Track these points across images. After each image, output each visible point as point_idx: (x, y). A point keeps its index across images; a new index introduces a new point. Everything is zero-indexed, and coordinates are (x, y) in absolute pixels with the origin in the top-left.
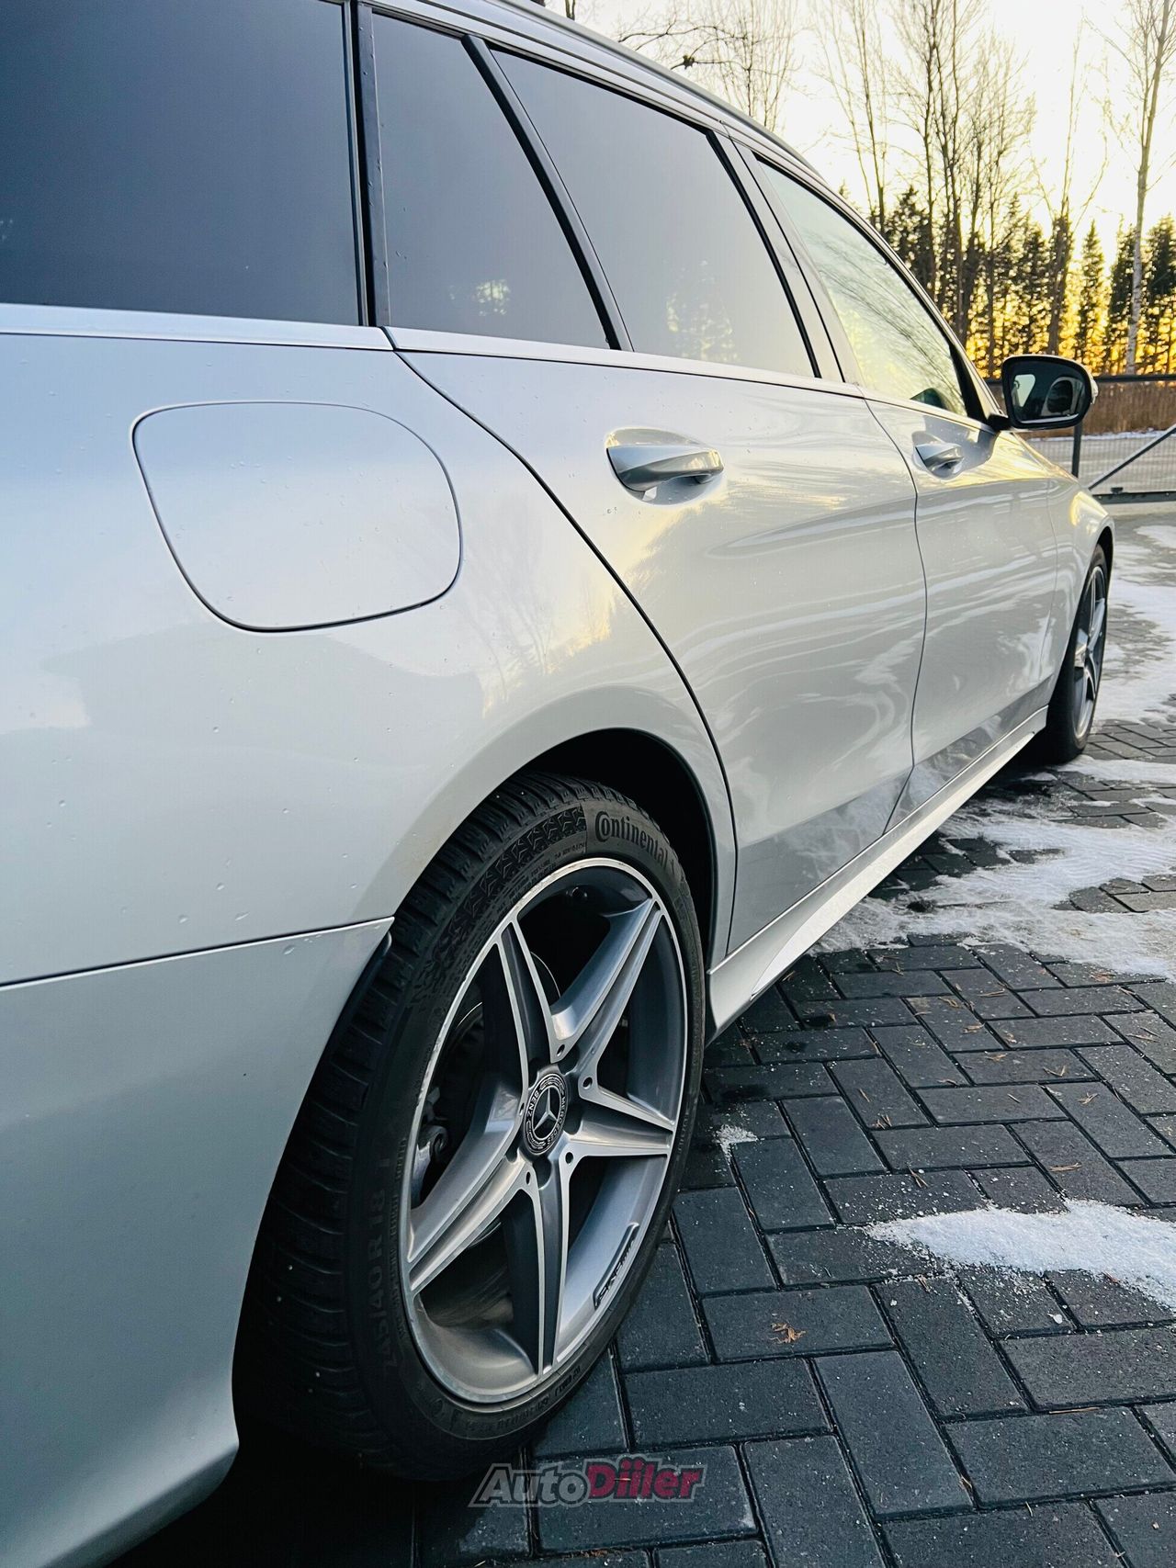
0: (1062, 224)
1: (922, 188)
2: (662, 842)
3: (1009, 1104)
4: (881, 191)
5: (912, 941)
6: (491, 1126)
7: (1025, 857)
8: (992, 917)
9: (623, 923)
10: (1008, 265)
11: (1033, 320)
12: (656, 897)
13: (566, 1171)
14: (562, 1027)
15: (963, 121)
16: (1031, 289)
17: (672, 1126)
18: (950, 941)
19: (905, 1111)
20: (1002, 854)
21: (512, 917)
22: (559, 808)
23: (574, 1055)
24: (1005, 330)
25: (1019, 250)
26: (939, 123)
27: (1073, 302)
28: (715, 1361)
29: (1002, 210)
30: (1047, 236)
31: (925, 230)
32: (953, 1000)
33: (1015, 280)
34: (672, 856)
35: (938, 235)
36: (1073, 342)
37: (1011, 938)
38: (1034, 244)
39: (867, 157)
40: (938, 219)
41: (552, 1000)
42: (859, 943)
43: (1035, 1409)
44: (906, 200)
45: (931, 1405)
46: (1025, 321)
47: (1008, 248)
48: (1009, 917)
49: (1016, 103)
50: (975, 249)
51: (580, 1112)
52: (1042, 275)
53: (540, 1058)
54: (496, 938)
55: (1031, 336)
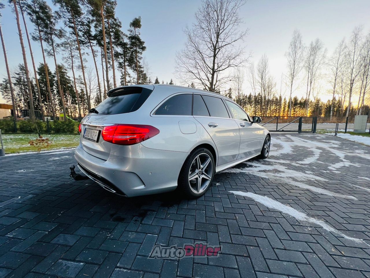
0: (280, 97)
1: (261, 93)
2: (211, 154)
3: (245, 185)
4: (255, 93)
5: (240, 172)
6: (196, 171)
7: (256, 167)
8: (250, 171)
9: (208, 159)
10: (273, 102)
11: (277, 108)
12: (210, 158)
13: (201, 178)
14: (202, 166)
15: (266, 85)
16: (276, 105)
17: (211, 178)
18: (245, 173)
19: (235, 184)
20: (253, 166)
21: (198, 156)
22: (202, 149)
23: (202, 169)
24: (273, 110)
25: (275, 100)
26: (263, 86)
27: (283, 106)
28: (213, 197)
29: (272, 95)
30: (279, 98)
31: (261, 97)
32: (243, 177)
33: (274, 104)
34: (212, 155)
35: (263, 99)
36: (283, 111)
37: (251, 173)
38: (277, 99)
39: (253, 90)
40: (263, 96)
41: (201, 165)
42: (235, 172)
43: (239, 203)
44: (259, 94)
45: (230, 202)
46: (276, 109)
47: (273, 100)
48: (251, 171)
49: (274, 83)
50: (268, 100)
51: (202, 174)
52: (278, 103)
53: (200, 168)
54: (197, 157)
55: (277, 110)
